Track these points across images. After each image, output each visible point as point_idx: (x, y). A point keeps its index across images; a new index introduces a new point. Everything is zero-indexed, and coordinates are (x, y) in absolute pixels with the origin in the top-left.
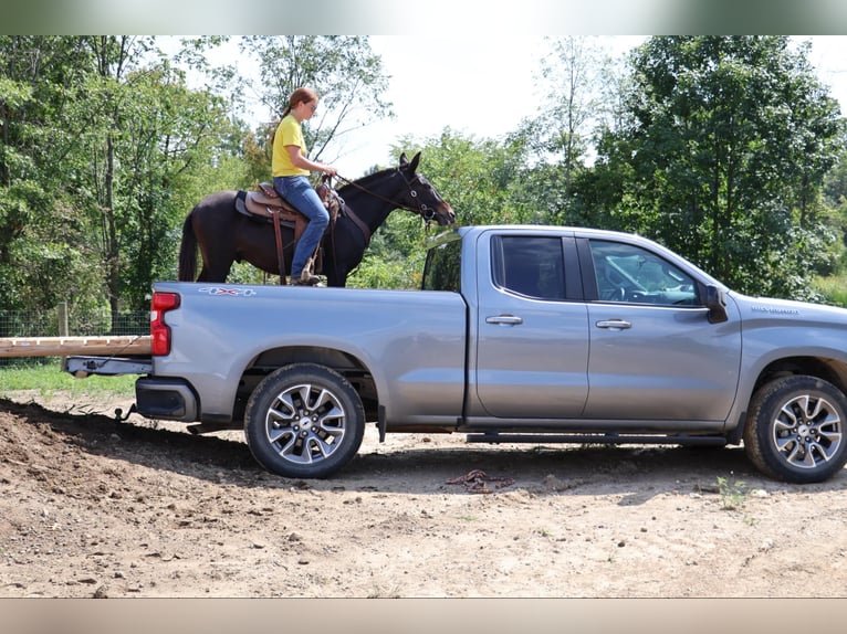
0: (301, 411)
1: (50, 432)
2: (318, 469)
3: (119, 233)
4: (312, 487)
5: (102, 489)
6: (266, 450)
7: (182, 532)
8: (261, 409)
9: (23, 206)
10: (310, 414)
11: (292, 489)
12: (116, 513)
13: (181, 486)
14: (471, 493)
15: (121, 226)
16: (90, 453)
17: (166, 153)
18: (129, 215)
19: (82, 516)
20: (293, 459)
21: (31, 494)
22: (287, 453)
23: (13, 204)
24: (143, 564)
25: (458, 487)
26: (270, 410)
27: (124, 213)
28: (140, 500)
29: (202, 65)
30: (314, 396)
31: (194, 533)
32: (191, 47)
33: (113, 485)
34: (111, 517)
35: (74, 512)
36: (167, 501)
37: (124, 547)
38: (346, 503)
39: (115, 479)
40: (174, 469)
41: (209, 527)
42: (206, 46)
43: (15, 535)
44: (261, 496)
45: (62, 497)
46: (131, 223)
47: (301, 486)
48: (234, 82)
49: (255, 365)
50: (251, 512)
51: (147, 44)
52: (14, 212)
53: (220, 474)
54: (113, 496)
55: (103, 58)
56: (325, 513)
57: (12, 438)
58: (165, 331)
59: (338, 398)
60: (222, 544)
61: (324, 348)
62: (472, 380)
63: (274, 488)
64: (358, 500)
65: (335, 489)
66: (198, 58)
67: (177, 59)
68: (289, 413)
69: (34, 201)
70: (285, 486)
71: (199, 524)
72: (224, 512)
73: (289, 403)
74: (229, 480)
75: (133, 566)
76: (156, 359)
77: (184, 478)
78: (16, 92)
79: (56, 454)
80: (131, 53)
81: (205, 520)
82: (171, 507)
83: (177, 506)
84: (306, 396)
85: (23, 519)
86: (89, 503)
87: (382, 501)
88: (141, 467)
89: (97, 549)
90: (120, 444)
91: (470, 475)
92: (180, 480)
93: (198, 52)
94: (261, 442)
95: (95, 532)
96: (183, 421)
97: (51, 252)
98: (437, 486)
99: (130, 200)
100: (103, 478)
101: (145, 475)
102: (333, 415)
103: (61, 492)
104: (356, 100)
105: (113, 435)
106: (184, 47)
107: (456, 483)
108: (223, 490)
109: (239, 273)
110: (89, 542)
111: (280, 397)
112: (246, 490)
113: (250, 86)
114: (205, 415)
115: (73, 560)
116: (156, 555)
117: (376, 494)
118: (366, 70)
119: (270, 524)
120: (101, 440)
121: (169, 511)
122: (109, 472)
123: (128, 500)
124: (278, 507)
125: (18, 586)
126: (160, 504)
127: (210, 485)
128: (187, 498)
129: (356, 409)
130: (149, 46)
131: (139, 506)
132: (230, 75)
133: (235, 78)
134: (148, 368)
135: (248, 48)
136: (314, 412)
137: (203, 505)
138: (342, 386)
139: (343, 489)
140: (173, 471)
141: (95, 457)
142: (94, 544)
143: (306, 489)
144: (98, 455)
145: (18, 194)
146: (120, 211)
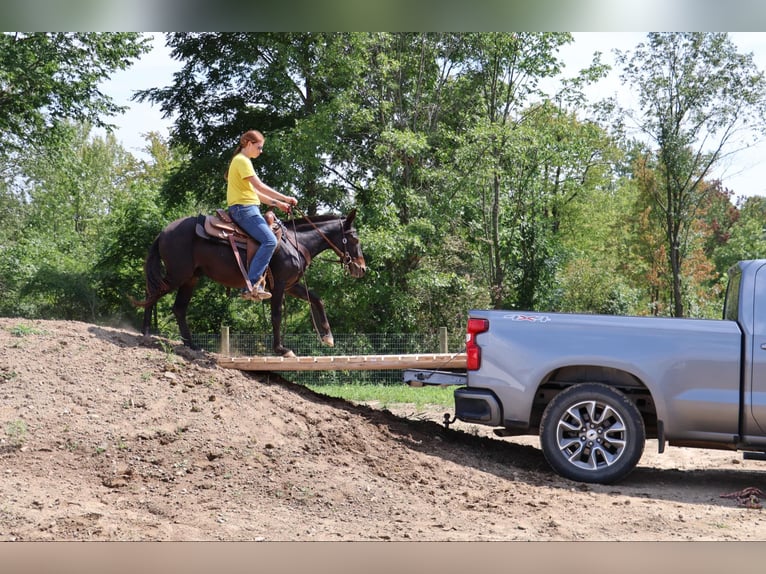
0: (588, 424)
1: (387, 431)
2: (601, 475)
3: (502, 262)
4: (592, 490)
5: (415, 476)
6: (557, 456)
7: (467, 512)
8: (553, 419)
9: (417, 241)
10: (596, 427)
11: (573, 489)
12: (421, 494)
13: (479, 480)
14: (740, 507)
15: (505, 256)
16: (414, 450)
17: (557, 183)
18: (514, 245)
19: (394, 494)
20: (580, 465)
21: (362, 475)
22: (575, 459)
23: (409, 240)
24: (428, 531)
25: (730, 500)
26: (561, 422)
27: (508, 243)
28: (442, 487)
29: (581, 101)
30: (599, 411)
31: (476, 514)
32: (570, 84)
33: (424, 474)
34: (416, 497)
35: (390, 492)
36: (463, 489)
37: (419, 519)
38: (615, 504)
39: (429, 470)
40: (480, 467)
41: (489, 511)
42: (584, 83)
43: (344, 502)
44: (545, 492)
45: (383, 479)
46: (514, 252)
47: (584, 489)
48: (615, 114)
49: (550, 379)
50: (529, 504)
51: (530, 87)
52: (410, 246)
53: (515, 473)
54: (421, 482)
55: (492, 103)
56: (590, 510)
57: (357, 434)
58: (476, 350)
59: (620, 413)
60: (493, 524)
61: (612, 369)
62: (747, 401)
63: (558, 488)
64: (627, 503)
65: (611, 493)
66: (577, 95)
67: (557, 98)
68: (577, 425)
69: (426, 237)
70: (568, 487)
71: (482, 508)
72: (507, 502)
73: (577, 417)
74: (522, 478)
75: (420, 532)
76: (470, 373)
77: (484, 474)
78: (414, 142)
79: (387, 448)
80: (516, 95)
81: (488, 506)
82: (465, 494)
83: (470, 494)
84: (591, 412)
85: (352, 491)
86: (402, 485)
87: (647, 505)
88: (451, 462)
89: (399, 518)
90: (439, 444)
91: (745, 492)
92: (479, 475)
93: (577, 89)
94: (552, 449)
95: (401, 506)
96: (489, 425)
97: (441, 281)
98: (710, 498)
99: (513, 231)
100: (418, 469)
101: (452, 469)
102: (616, 428)
103: (384, 476)
104: (739, 122)
105: (437, 438)
106: (563, 87)
107: (729, 497)
108: (514, 486)
109: (624, 298)
110: (395, 512)
111: (569, 411)
112: (533, 488)
113: (630, 116)
114: (507, 421)
115: (379, 523)
116: (440, 526)
117: (646, 499)
118: (750, 89)
119: (540, 514)
120: (427, 442)
121: (462, 497)
122: (425, 465)
123: (433, 485)
124: (554, 502)
125: (339, 535)
126: (457, 491)
127: (504, 481)
128: (481, 488)
129: (636, 424)
130: (532, 89)
131: (441, 491)
132: (609, 108)
133: (616, 110)
134: (464, 380)
135: (630, 80)
136: (599, 425)
137: (493, 495)
138: (623, 404)
139: (619, 493)
140: (477, 468)
141: (417, 453)
142: (398, 514)
143: (586, 491)
144: (420, 451)
145: (414, 230)
146: (504, 242)
